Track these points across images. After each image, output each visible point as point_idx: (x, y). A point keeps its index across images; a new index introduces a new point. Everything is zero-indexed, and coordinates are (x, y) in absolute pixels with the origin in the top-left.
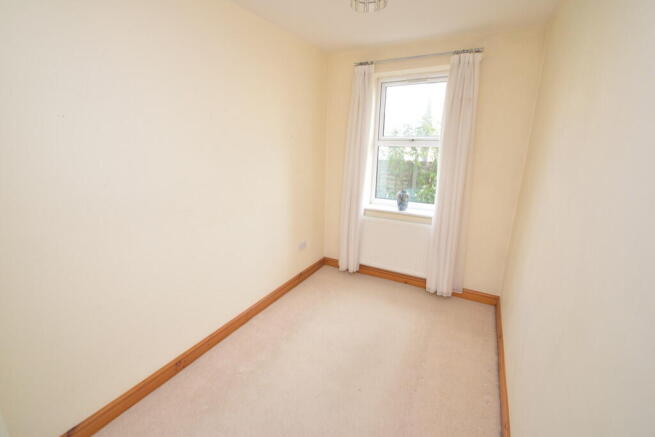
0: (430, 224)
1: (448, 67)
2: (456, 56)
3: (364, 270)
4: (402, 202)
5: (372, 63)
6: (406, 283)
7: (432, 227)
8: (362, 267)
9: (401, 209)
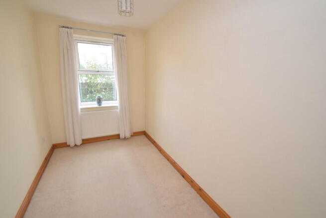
0: (117, 109)
1: (113, 40)
2: (116, 36)
3: (86, 142)
4: (99, 101)
5: (71, 28)
6: (109, 139)
7: (118, 110)
8: (83, 140)
9: (100, 105)
